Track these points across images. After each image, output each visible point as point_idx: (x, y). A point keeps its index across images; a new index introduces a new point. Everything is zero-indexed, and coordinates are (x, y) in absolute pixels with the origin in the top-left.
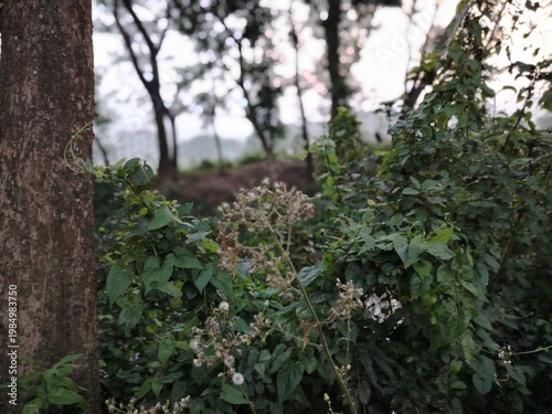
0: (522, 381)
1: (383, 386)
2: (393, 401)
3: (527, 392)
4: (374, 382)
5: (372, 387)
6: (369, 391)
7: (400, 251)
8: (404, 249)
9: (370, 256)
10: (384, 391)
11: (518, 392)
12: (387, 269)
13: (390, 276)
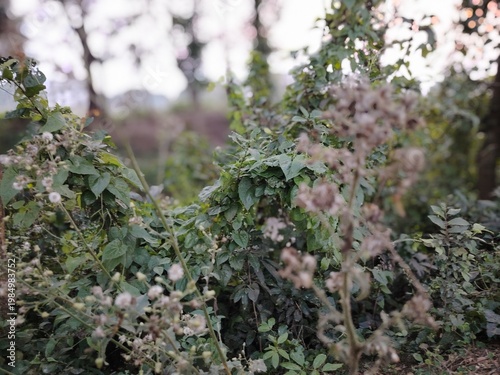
0: (384, 282)
1: (271, 287)
2: (278, 300)
3: (388, 291)
4: (262, 283)
5: (261, 288)
6: (258, 292)
7: (284, 167)
8: (287, 165)
9: (259, 172)
10: (271, 292)
11: (382, 292)
12: (273, 182)
13: (275, 188)
